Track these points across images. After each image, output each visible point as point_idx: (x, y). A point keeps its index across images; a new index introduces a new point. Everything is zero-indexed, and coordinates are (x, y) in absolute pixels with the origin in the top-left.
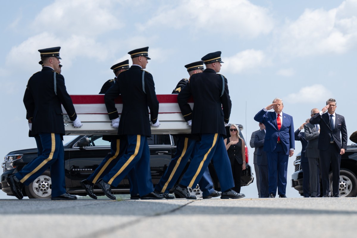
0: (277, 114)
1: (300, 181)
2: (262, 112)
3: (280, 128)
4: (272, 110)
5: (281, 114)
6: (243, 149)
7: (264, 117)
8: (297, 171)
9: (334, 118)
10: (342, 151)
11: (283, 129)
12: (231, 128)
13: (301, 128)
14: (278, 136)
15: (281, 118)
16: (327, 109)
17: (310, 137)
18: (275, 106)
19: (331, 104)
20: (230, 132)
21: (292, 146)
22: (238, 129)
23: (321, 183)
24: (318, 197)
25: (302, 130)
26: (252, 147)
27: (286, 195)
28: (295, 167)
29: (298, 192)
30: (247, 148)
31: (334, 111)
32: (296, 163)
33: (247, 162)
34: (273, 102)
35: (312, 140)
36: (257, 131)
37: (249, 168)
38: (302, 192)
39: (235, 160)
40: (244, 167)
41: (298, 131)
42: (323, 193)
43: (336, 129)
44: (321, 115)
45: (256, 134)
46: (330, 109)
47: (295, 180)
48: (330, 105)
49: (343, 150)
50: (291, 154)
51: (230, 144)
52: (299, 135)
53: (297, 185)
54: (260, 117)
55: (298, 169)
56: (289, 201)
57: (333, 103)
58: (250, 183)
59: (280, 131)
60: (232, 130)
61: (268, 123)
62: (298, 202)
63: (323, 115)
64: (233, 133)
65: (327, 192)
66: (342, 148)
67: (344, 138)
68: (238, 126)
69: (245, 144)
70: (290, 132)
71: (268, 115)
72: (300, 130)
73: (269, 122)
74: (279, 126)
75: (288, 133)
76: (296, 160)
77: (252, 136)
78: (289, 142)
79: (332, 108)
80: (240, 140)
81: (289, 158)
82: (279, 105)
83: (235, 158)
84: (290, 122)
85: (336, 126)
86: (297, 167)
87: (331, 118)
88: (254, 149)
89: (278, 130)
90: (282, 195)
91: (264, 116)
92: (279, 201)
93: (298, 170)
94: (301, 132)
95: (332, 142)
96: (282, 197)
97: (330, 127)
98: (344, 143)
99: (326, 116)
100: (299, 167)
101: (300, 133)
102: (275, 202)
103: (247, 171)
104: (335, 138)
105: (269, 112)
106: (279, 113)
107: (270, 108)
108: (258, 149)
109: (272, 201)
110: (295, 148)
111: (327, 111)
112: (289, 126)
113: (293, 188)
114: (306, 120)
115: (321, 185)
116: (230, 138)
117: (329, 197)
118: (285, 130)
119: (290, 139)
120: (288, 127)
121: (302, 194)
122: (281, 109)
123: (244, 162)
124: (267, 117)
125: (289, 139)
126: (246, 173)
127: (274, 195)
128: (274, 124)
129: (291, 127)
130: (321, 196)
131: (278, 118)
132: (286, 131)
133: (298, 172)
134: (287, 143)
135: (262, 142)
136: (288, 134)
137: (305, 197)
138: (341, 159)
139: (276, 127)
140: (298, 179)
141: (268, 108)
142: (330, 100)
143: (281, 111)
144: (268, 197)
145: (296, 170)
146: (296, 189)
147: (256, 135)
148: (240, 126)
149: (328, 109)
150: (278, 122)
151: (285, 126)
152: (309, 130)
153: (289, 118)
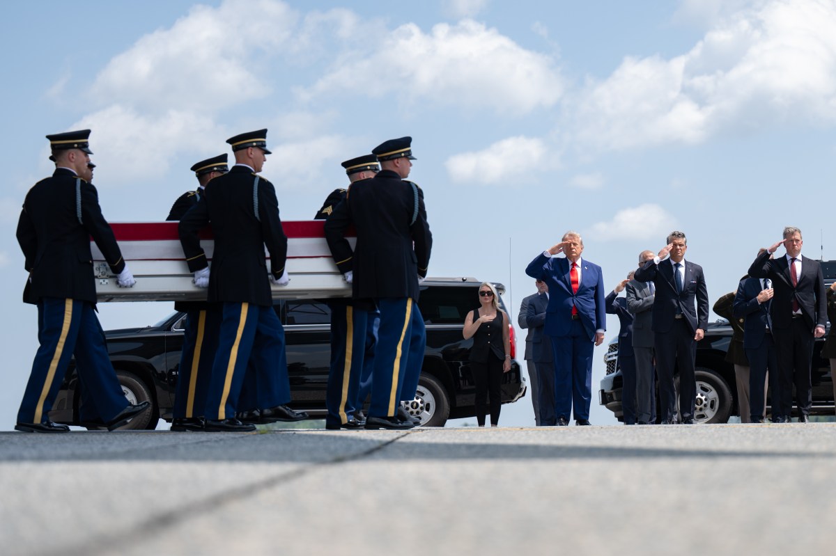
0: (570, 263)
1: (616, 392)
2: (542, 259)
3: (577, 289)
5: (579, 262)
6: (505, 331)
7: (546, 269)
9: (682, 270)
10: (699, 334)
11: (583, 291)
12: (481, 290)
13: (618, 289)
14: (572, 305)
15: (579, 270)
16: (668, 252)
17: (636, 306)
18: (568, 246)
19: (676, 241)
20: (480, 297)
21: (600, 324)
22: (495, 291)
23: (657, 396)
24: (653, 423)
25: (619, 293)
26: (522, 327)
27: (590, 419)
28: (606, 365)
29: (613, 413)
30: (512, 330)
31: (682, 256)
32: (609, 357)
33: (513, 356)
34: (563, 240)
35: (641, 312)
36: (533, 295)
37: (516, 368)
39: (491, 352)
40: (507, 366)
41: (613, 296)
42: (661, 417)
43: (687, 290)
44: (657, 263)
45: (530, 301)
46: (674, 253)
47: (607, 390)
48: (675, 245)
49: (700, 332)
50: (599, 340)
51: (479, 322)
52: (615, 303)
53: (612, 400)
54: (538, 268)
56: (597, 432)
57: (680, 241)
58: (520, 397)
59: (576, 296)
60: (483, 293)
61: (554, 280)
62: (613, 433)
63: (661, 263)
64: (486, 299)
65: (669, 414)
66: (698, 327)
67: (702, 308)
68: (494, 286)
69: (509, 322)
70: (596, 297)
71: (553, 263)
72: (616, 293)
73: (555, 278)
74: (574, 286)
75: (592, 298)
76: (609, 352)
77: (522, 305)
78: (594, 317)
79: (677, 250)
80: (499, 314)
81: (595, 348)
82: (575, 244)
83: (490, 349)
84: (596, 278)
85: (687, 285)
86: (611, 364)
87: (677, 270)
88: (526, 330)
89: (572, 293)
90: (582, 419)
91: (546, 266)
92: (576, 432)
94: (618, 296)
95: (678, 317)
96: (581, 424)
97: (675, 289)
98: (703, 317)
99: (665, 265)
101: (617, 299)
102: (569, 433)
103: (514, 375)
104: (683, 309)
105: (554, 259)
106: (574, 260)
107: (557, 251)
108: (533, 330)
110: (607, 329)
111: (669, 256)
112: (594, 285)
113: (604, 407)
114: (627, 274)
115: (658, 401)
116: (479, 309)
117: (673, 423)
118: (586, 294)
119: (597, 311)
120: (592, 288)
122: (578, 252)
123: (508, 356)
124: (551, 269)
125: (594, 311)
126: (510, 377)
127: (567, 421)
128: (565, 282)
129: (600, 286)
130: (658, 422)
131: (572, 270)
132: (589, 296)
133: (614, 374)
134: (591, 319)
135: (541, 317)
136: (593, 300)
137: (628, 423)
138: (698, 351)
139: (569, 287)
140: (612, 389)
141: (553, 252)
142: (674, 234)
143: (578, 256)
144: (554, 424)
145: (609, 372)
147: (530, 304)
148: (500, 287)
149: (671, 252)
150: (572, 278)
151: (587, 285)
152: (635, 293)
153: (593, 270)
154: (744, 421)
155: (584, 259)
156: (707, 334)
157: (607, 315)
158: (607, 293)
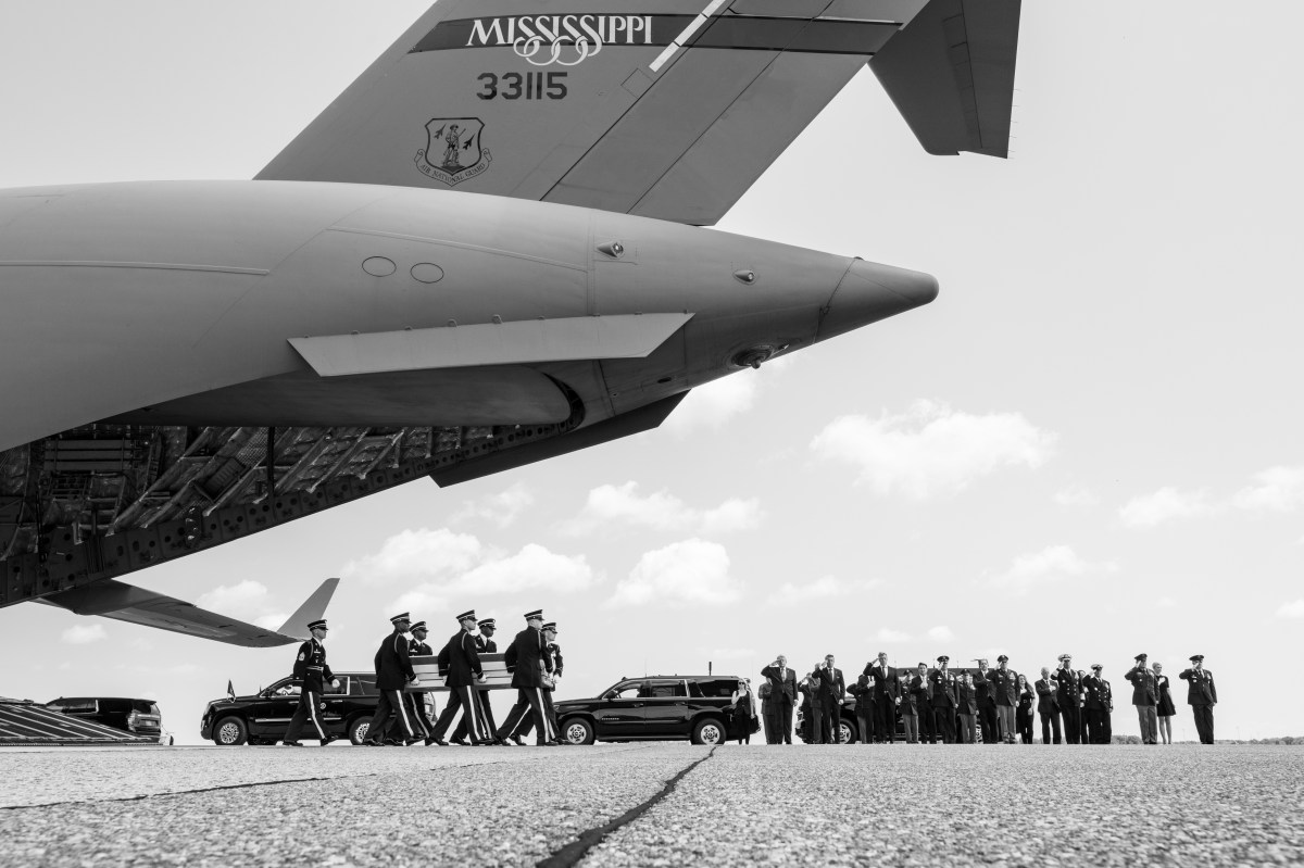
0: (781, 669)
2: (768, 668)
3: (784, 681)
4: (777, 666)
5: (785, 669)
6: (751, 700)
7: (770, 672)
9: (833, 672)
12: (739, 681)
14: (783, 688)
15: (785, 672)
16: (826, 664)
17: (812, 689)
18: (780, 660)
19: (830, 659)
20: (739, 685)
21: (796, 697)
26: (759, 699)
34: (778, 659)
35: (814, 691)
37: (756, 718)
39: (744, 711)
40: (753, 716)
43: (835, 682)
44: (821, 669)
46: (829, 665)
48: (829, 661)
49: (841, 701)
50: (795, 704)
51: (739, 696)
53: (801, 733)
54: (767, 672)
59: (784, 684)
60: (740, 683)
63: (823, 669)
64: (742, 686)
66: (840, 699)
67: (842, 690)
68: (745, 679)
70: (793, 684)
71: (773, 669)
73: (774, 676)
75: (791, 685)
77: (759, 688)
78: (792, 694)
79: (830, 663)
80: (748, 693)
81: (793, 708)
82: (783, 661)
83: (744, 709)
84: (793, 676)
85: (835, 679)
86: (799, 716)
87: (830, 672)
89: (782, 683)
90: (789, 742)
95: (831, 694)
96: (787, 744)
97: (830, 681)
98: (842, 694)
99: (825, 670)
104: (833, 691)
105: (774, 667)
106: (783, 668)
107: (775, 664)
108: (764, 700)
111: (827, 666)
115: (824, 734)
116: (739, 691)
118: (788, 683)
119: (794, 691)
120: (791, 680)
121: (805, 742)
122: (785, 664)
123: (753, 712)
124: (773, 672)
125: (792, 691)
127: (780, 743)
128: (779, 678)
131: (782, 672)
139: (781, 680)
140: (801, 728)
141: (773, 664)
142: (829, 656)
143: (784, 666)
144: (775, 744)
145: (799, 719)
146: (800, 736)
150: (782, 676)
151: (789, 679)
152: (813, 683)
155: (787, 667)
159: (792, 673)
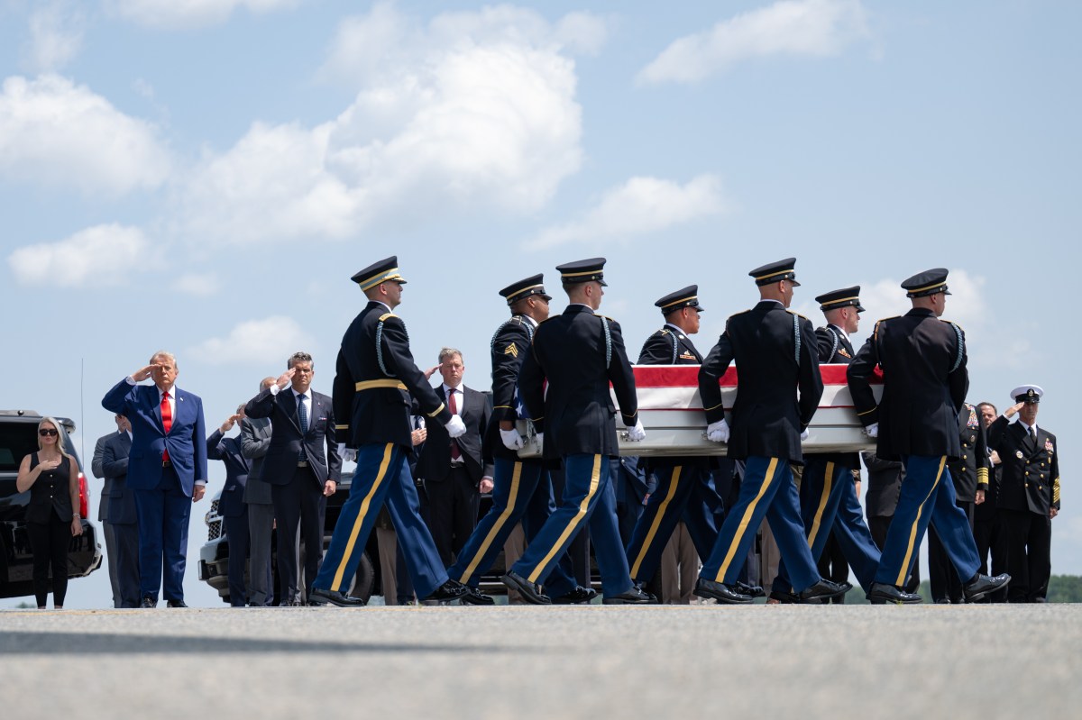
0: (161, 393)
1: (221, 564)
2: (124, 387)
3: (170, 427)
4: (150, 382)
5: (172, 392)
6: (73, 481)
7: (129, 401)
8: (213, 538)
9: (308, 403)
10: (329, 487)
11: (177, 430)
12: (40, 427)
13: (225, 428)
14: (163, 448)
15: (172, 402)
16: (289, 379)
17: (253, 449)
18: (157, 370)
19: (300, 365)
20: (39, 435)
21: (200, 474)
22: (60, 429)
23: (274, 568)
24: (269, 605)
25: (226, 433)
26: (97, 476)
27: (186, 599)
28: (208, 528)
29: (216, 591)
30: (83, 481)
31: (308, 385)
32: (212, 517)
33: (84, 515)
34: (152, 362)
36: (111, 435)
37: (90, 531)
38: (227, 591)
39: (54, 511)
40: (77, 528)
41: (218, 436)
42: (280, 598)
43: (314, 430)
44: (274, 394)
45: (107, 442)
46: (298, 381)
47: (210, 561)
48: (299, 370)
49: (331, 485)
50: (198, 494)
51: (39, 469)
52: (221, 445)
53: (215, 573)
54: (117, 400)
55: (218, 532)
56: (192, 617)
57: (305, 364)
58: (93, 570)
59: (169, 436)
60: (44, 432)
61: (139, 415)
62: (215, 618)
63: (281, 394)
64: (48, 439)
65: (291, 593)
66: (329, 478)
67: (333, 452)
68: (61, 421)
69: (80, 469)
70: (196, 438)
71: (137, 393)
72: (221, 433)
73: (141, 412)
74: (166, 423)
75: (189, 440)
76: (212, 511)
77: (97, 447)
78: (192, 465)
79: (302, 376)
80: (65, 460)
81: (194, 505)
82: (167, 368)
83: (53, 507)
84: (194, 413)
85: (314, 422)
86: (214, 527)
87: (301, 403)
88: (103, 480)
89: (162, 431)
90: (175, 600)
91: (129, 396)
92: (165, 617)
93: (217, 537)
94: (224, 437)
95: (302, 464)
96: (174, 606)
97: (299, 427)
98: (334, 465)
99: (286, 396)
100: (218, 528)
101: (224, 440)
102: (156, 619)
103: (85, 540)
104: (309, 455)
105: (140, 387)
106: (166, 389)
107: (143, 377)
108: (111, 481)
109: (147, 616)
110: (209, 480)
111: (290, 384)
112: (192, 422)
113: (205, 583)
114: (237, 408)
115: (276, 576)
116: (38, 453)
117: (295, 605)
118: (182, 434)
119: (196, 456)
120: (190, 426)
121: (226, 599)
122: (171, 378)
123: (76, 514)
124: (135, 400)
125: (192, 457)
126: (81, 542)
127: (154, 600)
128: (154, 417)
129: (199, 424)
130: (275, 604)
131: (163, 402)
132: (185, 436)
133: (218, 540)
134: (188, 468)
135: (123, 464)
136: (191, 442)
137: (234, 605)
138: (327, 509)
139: (160, 425)
140: (216, 559)
141: (139, 377)
142: (297, 356)
143: (171, 384)
144: (138, 606)
145: (212, 536)
146: (210, 584)
147: (106, 447)
148: (68, 423)
149: (293, 379)
150: (163, 412)
151: (183, 422)
152: (253, 433)
153: (192, 402)
154: (388, 603)
155: (178, 387)
156: (340, 487)
157: (209, 462)
158: (209, 433)
159: (192, 403)
